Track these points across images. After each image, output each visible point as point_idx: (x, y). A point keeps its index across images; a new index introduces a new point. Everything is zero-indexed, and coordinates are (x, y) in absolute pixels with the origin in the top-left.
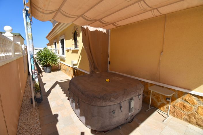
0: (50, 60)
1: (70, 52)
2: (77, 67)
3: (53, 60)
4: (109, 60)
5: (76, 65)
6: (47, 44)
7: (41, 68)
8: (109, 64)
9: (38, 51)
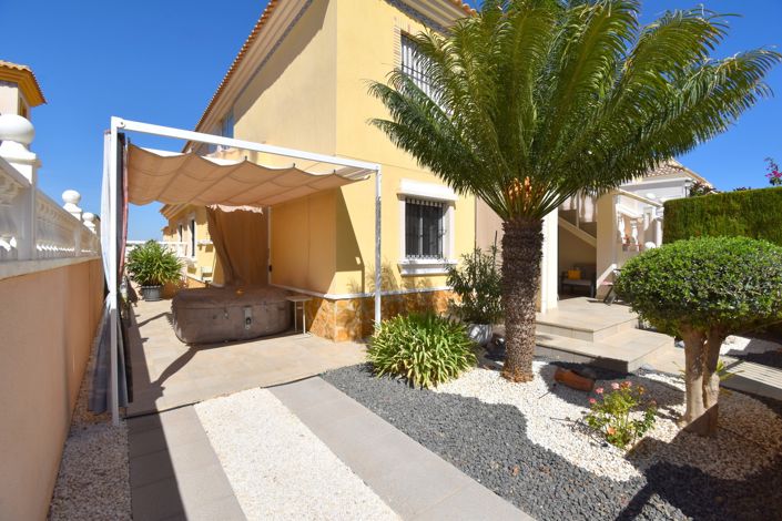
0: (158, 268)
1: (204, 248)
2: (211, 279)
3: (167, 269)
4: (270, 263)
5: (209, 275)
6: (163, 228)
7: (137, 290)
8: (271, 269)
9: (132, 248)
